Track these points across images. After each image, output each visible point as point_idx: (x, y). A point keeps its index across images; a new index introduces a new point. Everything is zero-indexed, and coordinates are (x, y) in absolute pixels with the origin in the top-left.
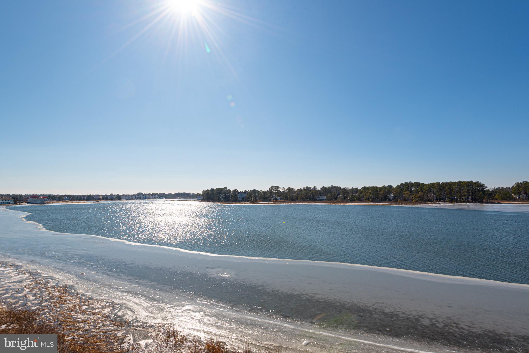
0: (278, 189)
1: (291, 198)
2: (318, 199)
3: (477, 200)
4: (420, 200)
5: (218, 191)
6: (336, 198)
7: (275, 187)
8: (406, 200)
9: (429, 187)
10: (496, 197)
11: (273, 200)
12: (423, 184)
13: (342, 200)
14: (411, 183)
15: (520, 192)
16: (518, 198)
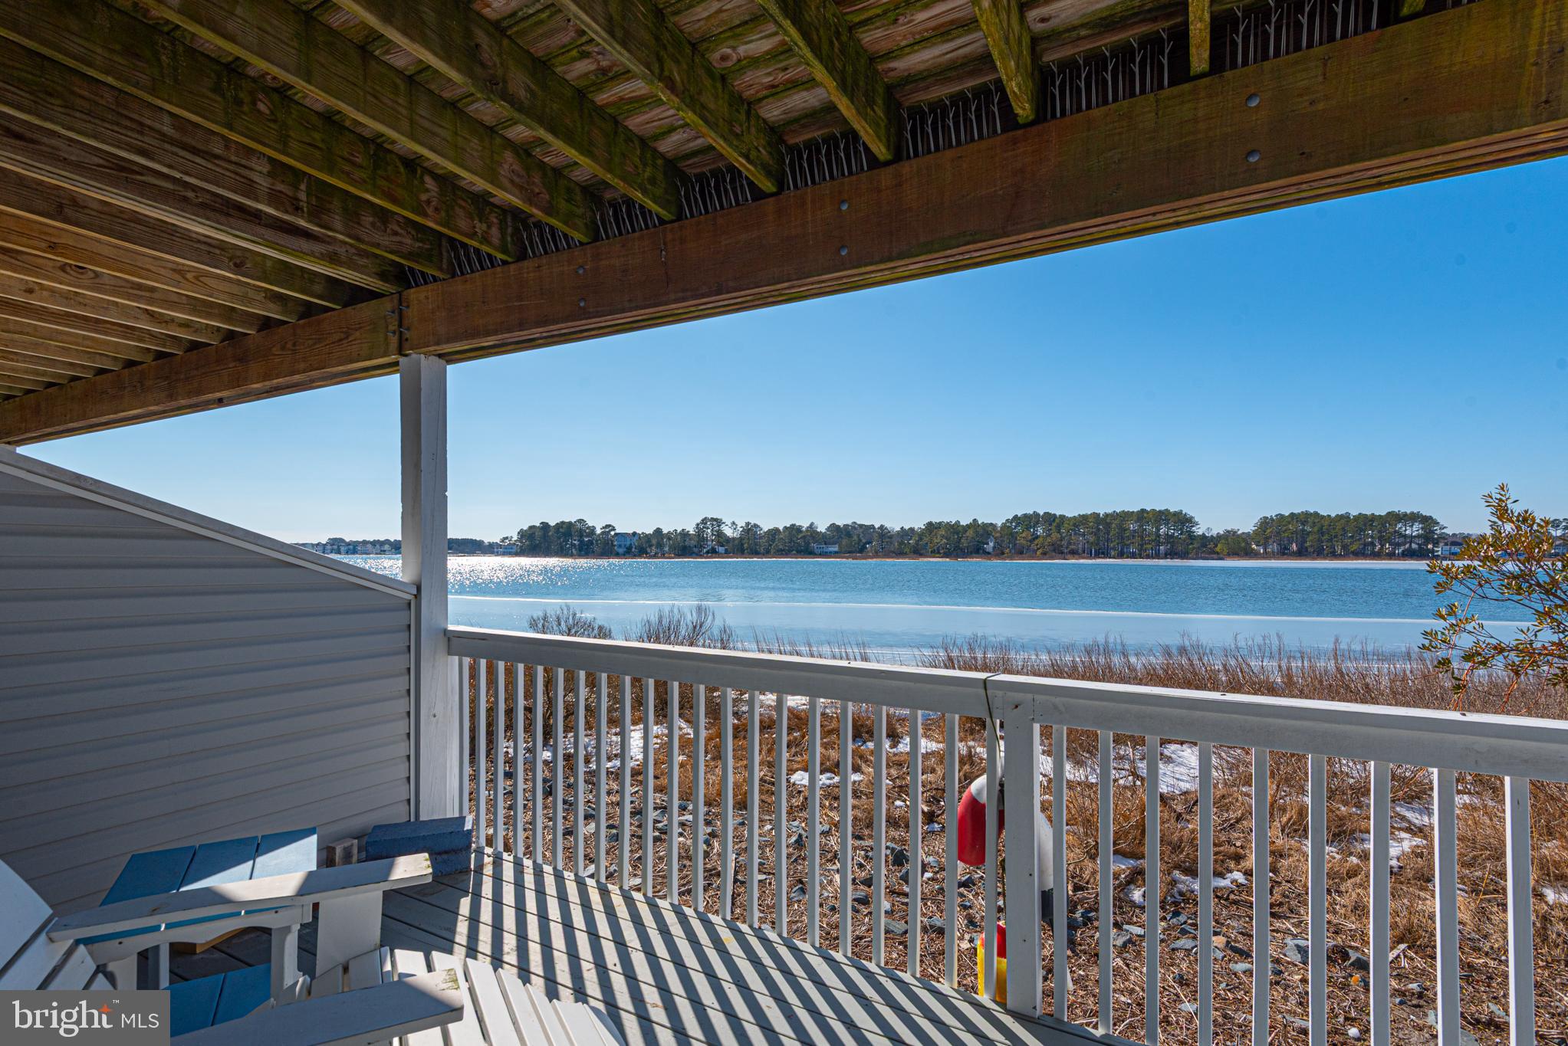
0: (719, 526)
1: (751, 550)
2: (817, 551)
3: (1176, 554)
4: (1054, 550)
5: (561, 530)
6: (862, 550)
7: (713, 519)
8: (1021, 553)
9: (1074, 525)
10: (1218, 549)
11: (708, 552)
12: (1062, 517)
13: (876, 552)
14: (1036, 514)
15: (1267, 539)
16: (1262, 551)
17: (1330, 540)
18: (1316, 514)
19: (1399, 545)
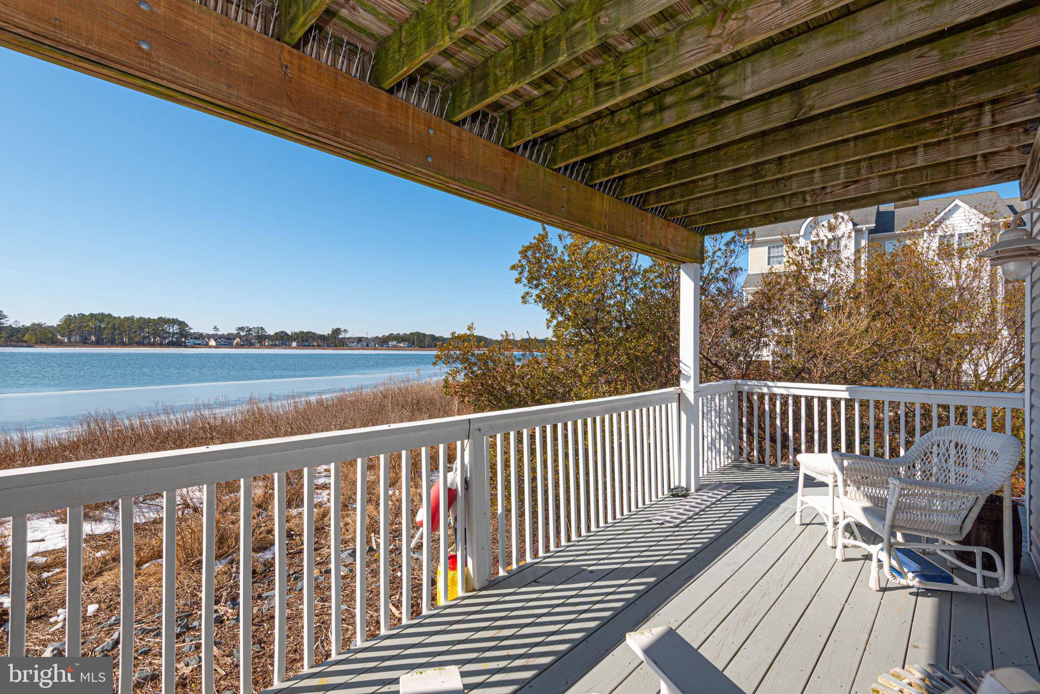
10: (25, 338)
15: (70, 331)
16: (66, 341)
17: (119, 334)
18: (110, 315)
19: (165, 338)
